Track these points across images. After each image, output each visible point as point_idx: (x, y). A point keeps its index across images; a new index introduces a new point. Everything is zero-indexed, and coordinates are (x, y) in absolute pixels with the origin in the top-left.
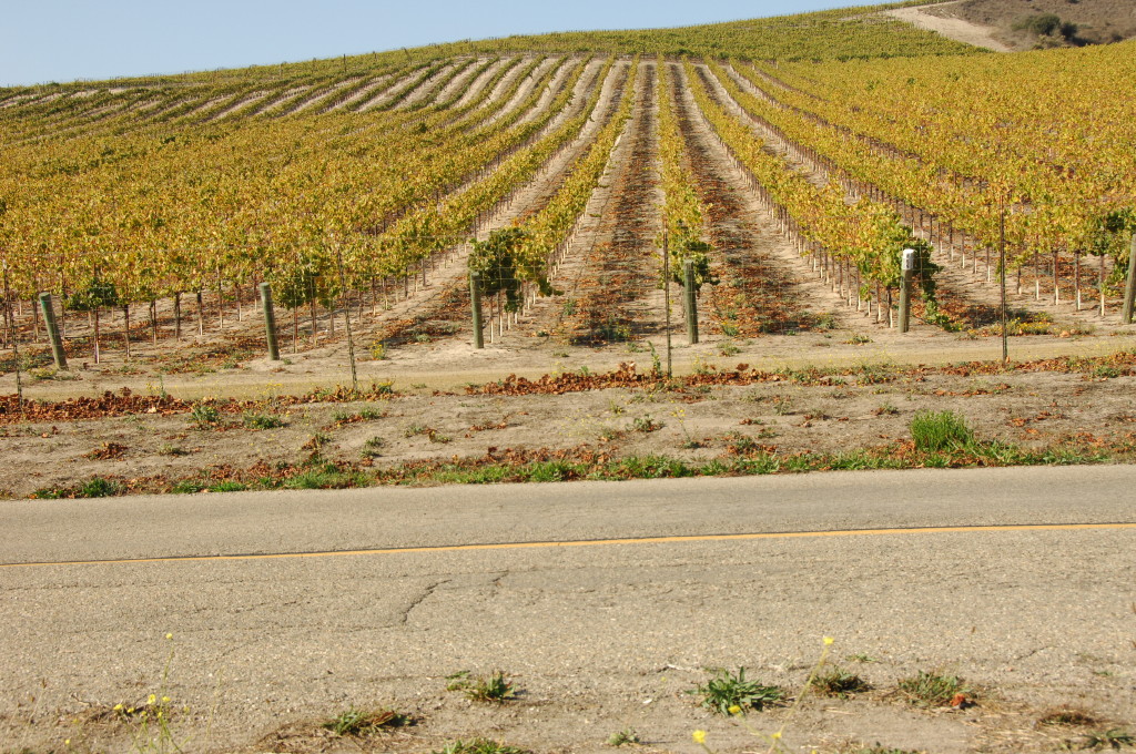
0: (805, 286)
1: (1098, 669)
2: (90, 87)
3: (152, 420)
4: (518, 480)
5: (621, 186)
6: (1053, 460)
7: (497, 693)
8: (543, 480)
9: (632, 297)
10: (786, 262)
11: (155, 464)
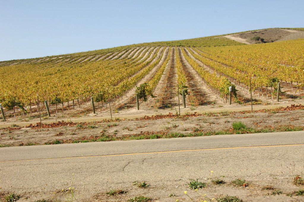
0: (208, 95)
1: (274, 177)
2: (55, 57)
3: (69, 127)
4: (147, 139)
5: (168, 74)
6: (263, 132)
7: (144, 186)
8: (153, 138)
9: (171, 98)
10: (204, 90)
11: (69, 137)
